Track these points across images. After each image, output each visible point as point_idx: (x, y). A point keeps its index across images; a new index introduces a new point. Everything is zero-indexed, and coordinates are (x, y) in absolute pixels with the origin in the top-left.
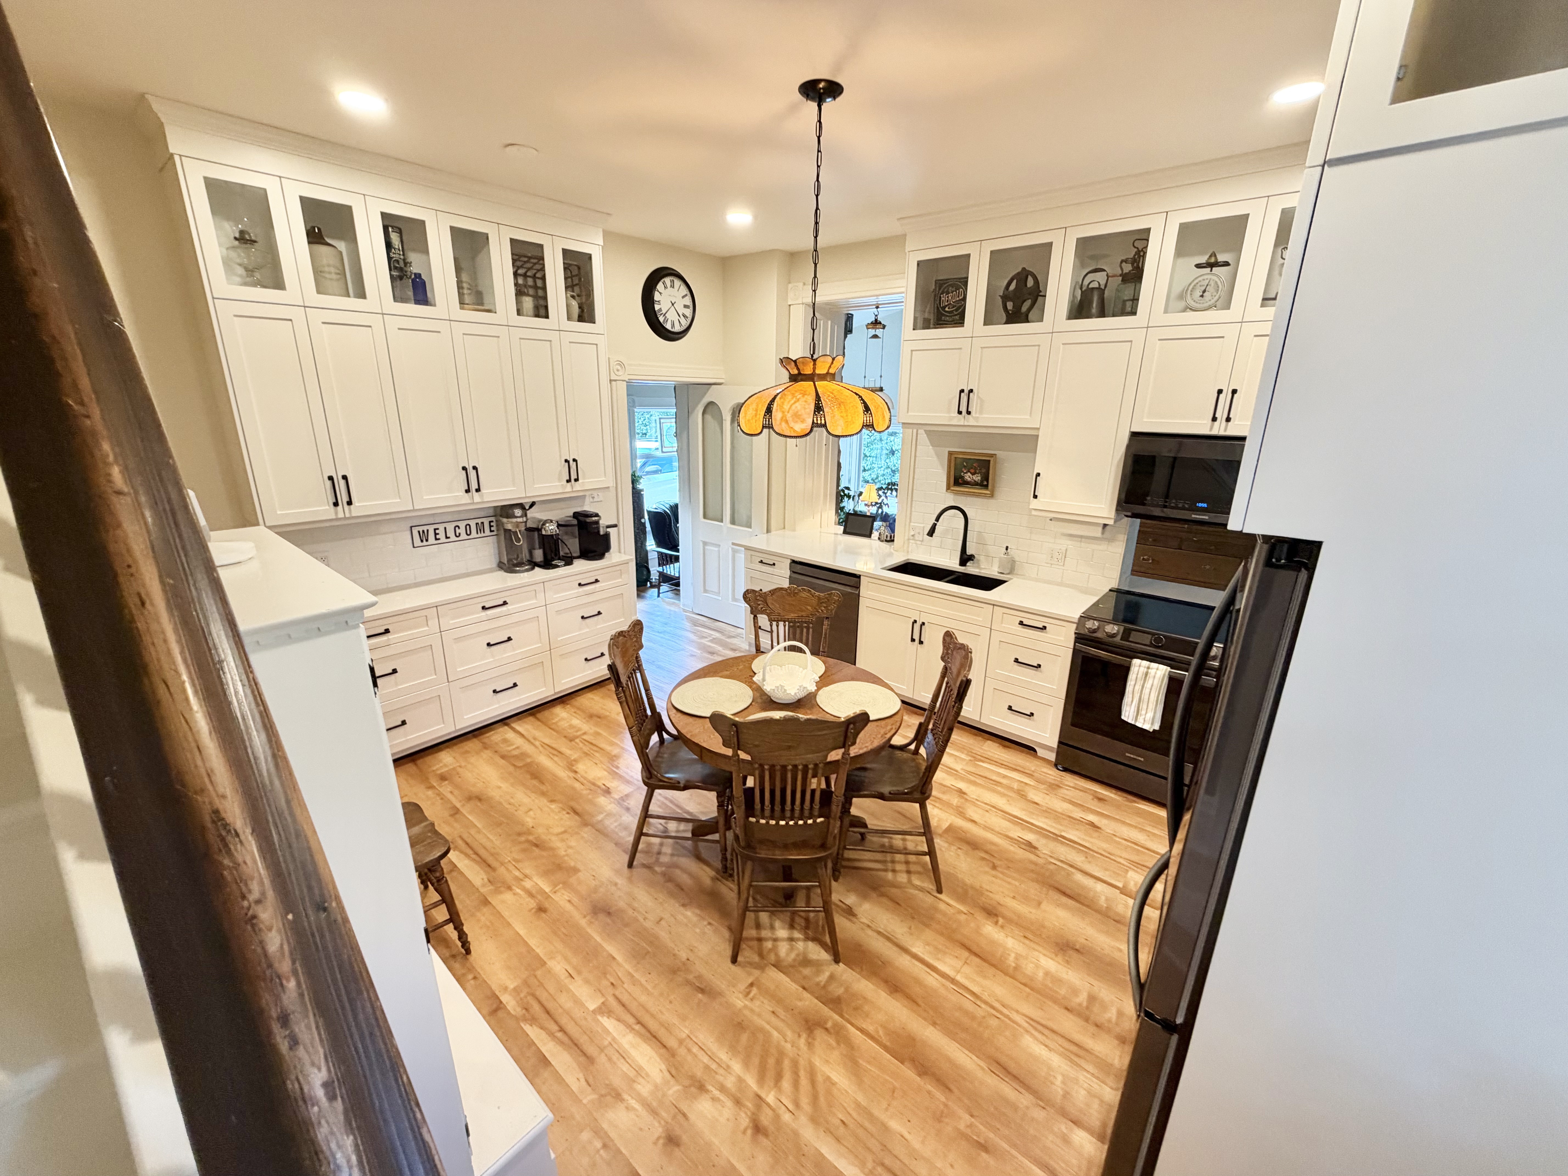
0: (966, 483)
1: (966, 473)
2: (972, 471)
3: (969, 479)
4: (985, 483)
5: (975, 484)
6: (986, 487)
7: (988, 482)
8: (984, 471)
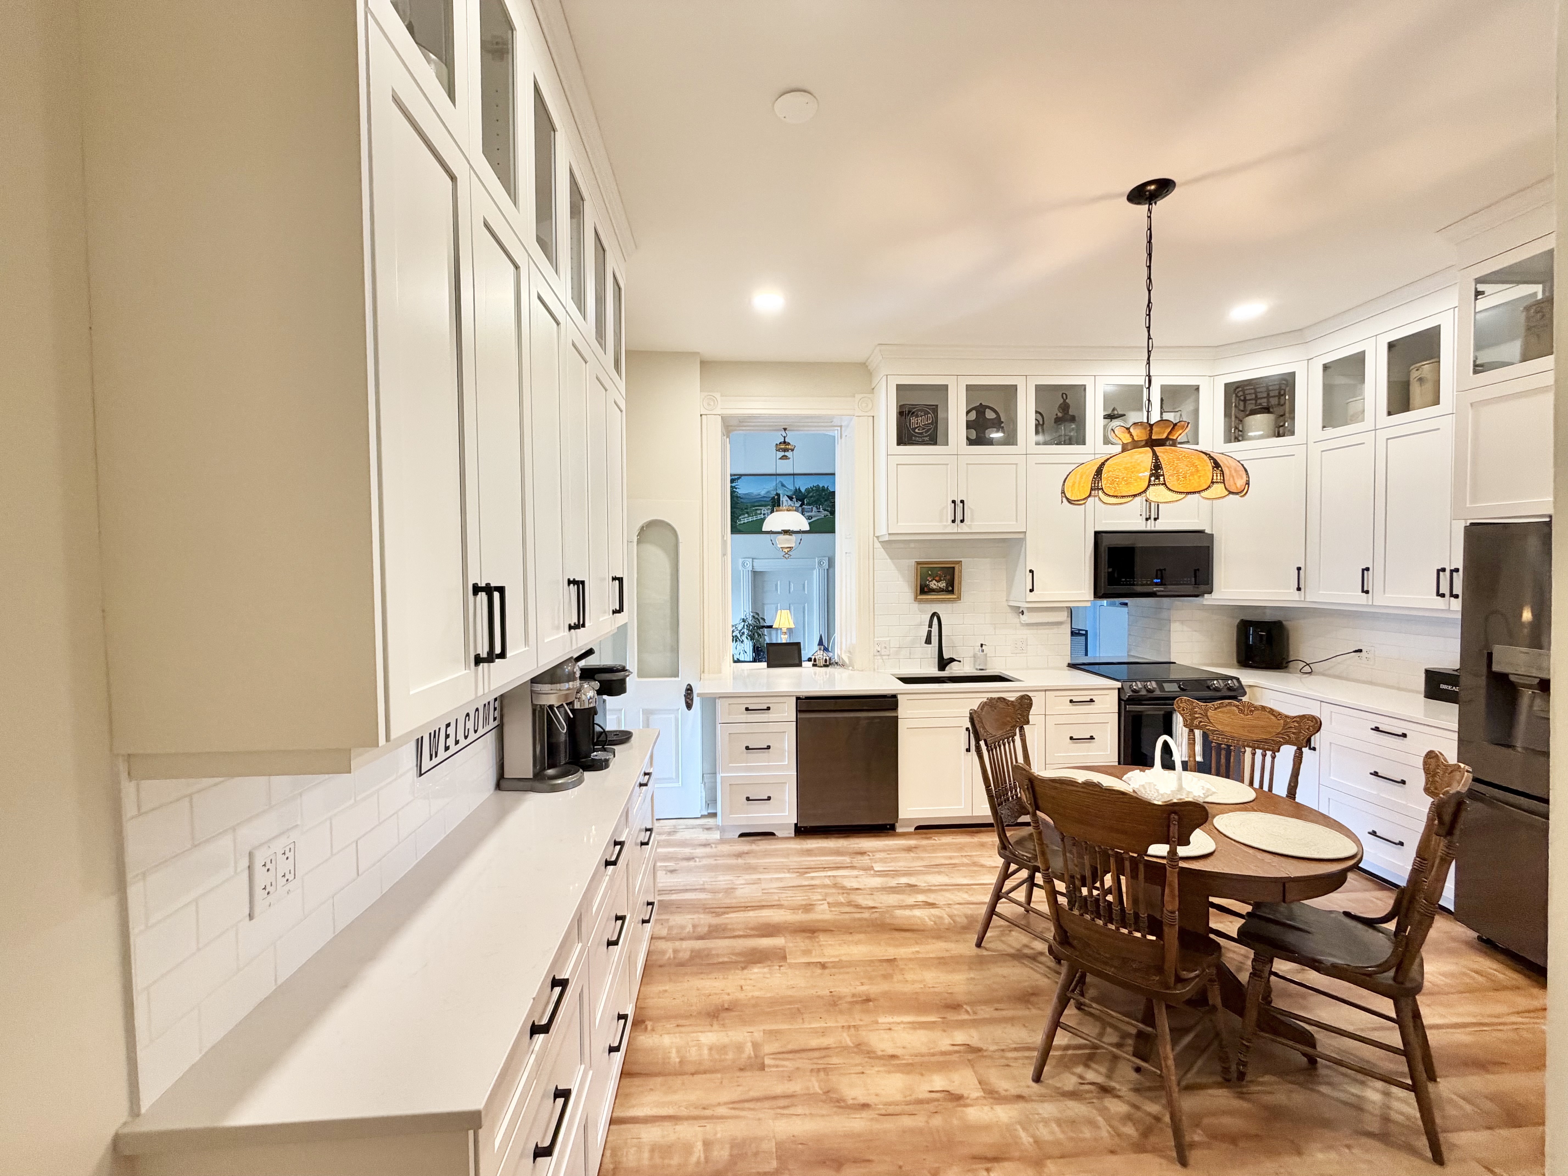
0: (932, 591)
1: (931, 581)
2: (937, 578)
3: (935, 587)
4: (950, 588)
5: (940, 591)
6: (952, 592)
7: (953, 588)
8: (948, 577)
